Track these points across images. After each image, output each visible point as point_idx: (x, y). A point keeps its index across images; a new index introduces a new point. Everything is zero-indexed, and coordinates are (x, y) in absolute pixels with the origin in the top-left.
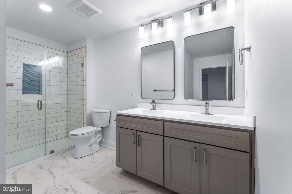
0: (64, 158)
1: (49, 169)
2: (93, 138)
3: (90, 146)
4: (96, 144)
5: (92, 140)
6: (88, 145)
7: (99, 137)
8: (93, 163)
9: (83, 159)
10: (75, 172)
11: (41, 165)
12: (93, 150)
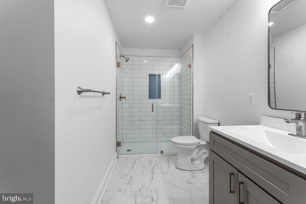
0: (168, 162)
1: (154, 167)
2: (196, 152)
3: (192, 160)
4: (201, 160)
5: (194, 155)
6: (190, 158)
7: (205, 153)
8: (190, 183)
9: (182, 173)
10: (169, 183)
11: (152, 161)
12: (196, 166)
